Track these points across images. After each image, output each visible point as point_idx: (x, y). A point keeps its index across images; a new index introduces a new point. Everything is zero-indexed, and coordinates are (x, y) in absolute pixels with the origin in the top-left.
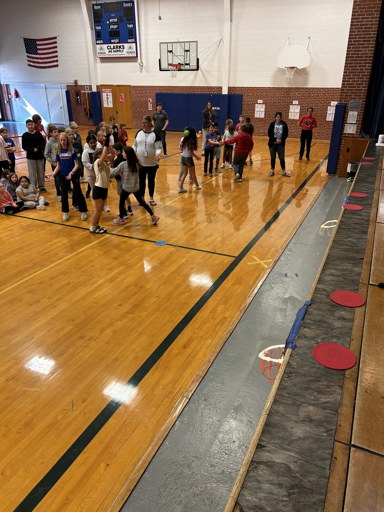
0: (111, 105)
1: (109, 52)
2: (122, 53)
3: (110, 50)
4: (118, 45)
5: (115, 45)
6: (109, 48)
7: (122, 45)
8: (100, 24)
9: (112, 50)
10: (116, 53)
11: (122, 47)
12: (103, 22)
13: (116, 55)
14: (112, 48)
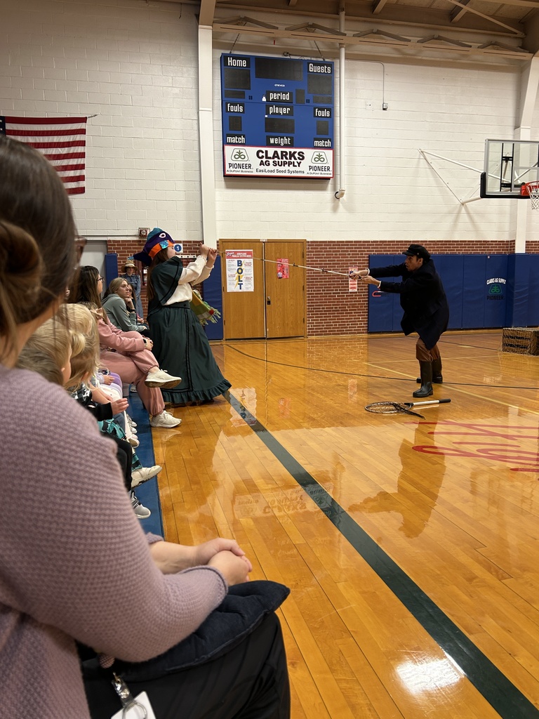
0: (249, 287)
1: (262, 163)
2: (297, 169)
3: (264, 160)
4: (288, 150)
5: (279, 150)
6: (261, 154)
7: (298, 150)
8: (241, 100)
9: (271, 161)
10: (282, 168)
11: (297, 155)
12: (251, 98)
13: (278, 171)
14: (270, 155)
